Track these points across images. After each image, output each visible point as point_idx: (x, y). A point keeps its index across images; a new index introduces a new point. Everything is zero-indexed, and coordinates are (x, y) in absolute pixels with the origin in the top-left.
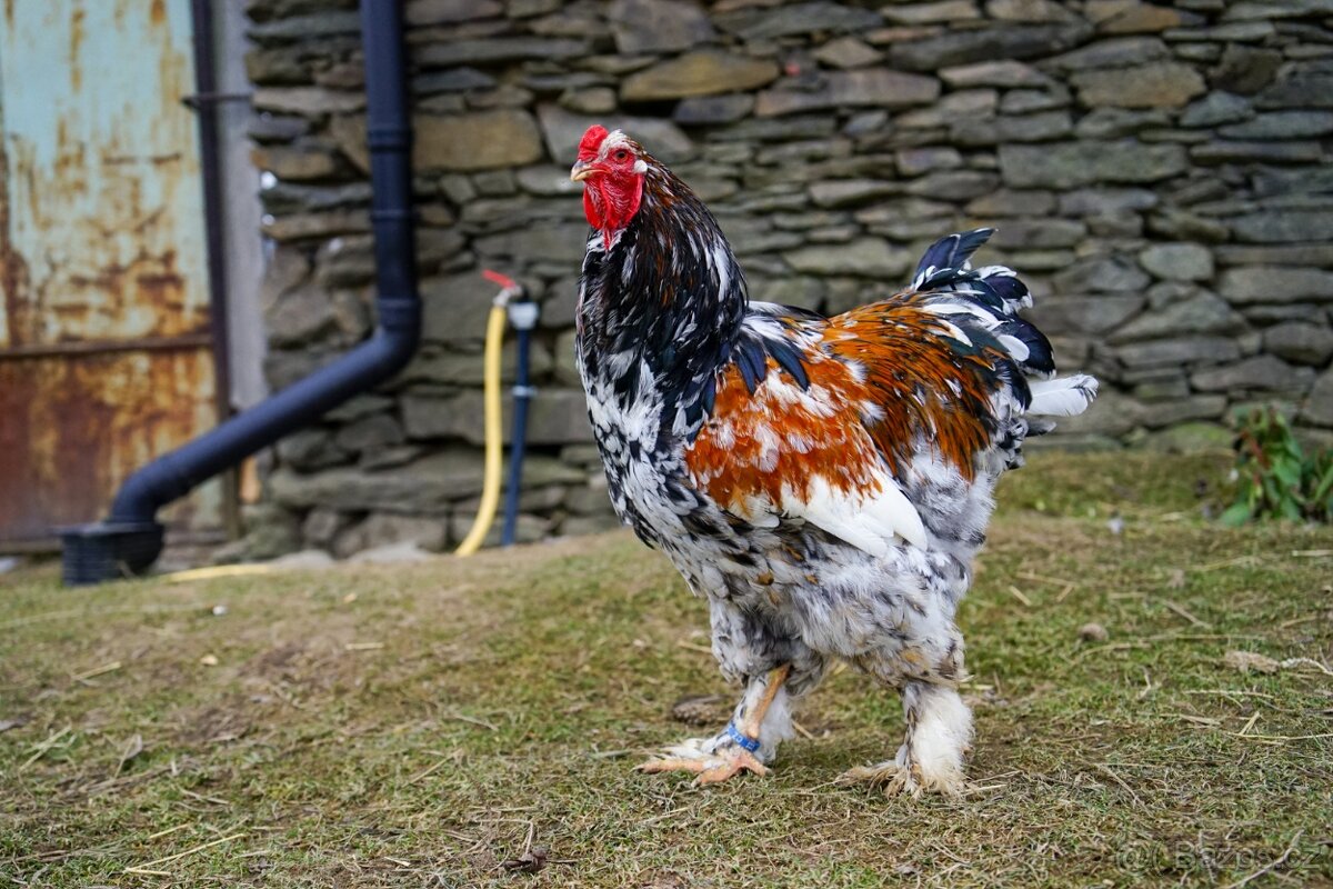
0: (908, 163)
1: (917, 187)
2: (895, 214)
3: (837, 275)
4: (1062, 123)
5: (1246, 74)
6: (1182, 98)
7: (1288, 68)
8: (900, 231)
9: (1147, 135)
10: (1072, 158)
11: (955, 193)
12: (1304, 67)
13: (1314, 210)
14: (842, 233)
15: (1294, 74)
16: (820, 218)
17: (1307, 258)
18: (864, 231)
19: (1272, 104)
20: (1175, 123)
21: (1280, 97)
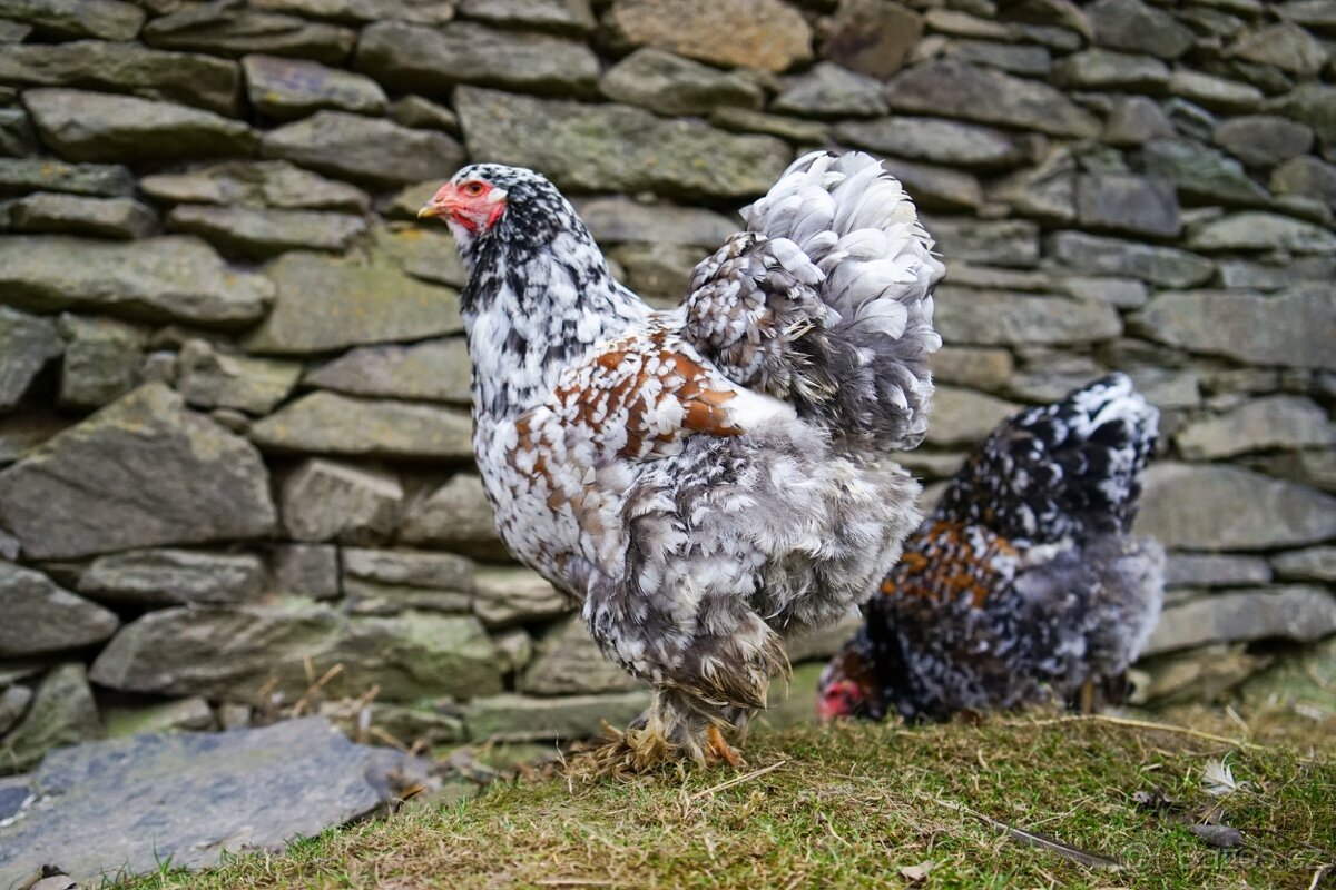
0: (272, 82)
1: (283, 136)
2: (238, 189)
3: (91, 308)
4: (584, 63)
5: (873, 40)
6: (782, 62)
7: (930, 46)
8: (248, 225)
9: (725, 113)
10: (599, 133)
11: (370, 163)
12: (952, 48)
13: (977, 288)
14: (111, 212)
15: (940, 55)
16: (53, 170)
17: (972, 371)
18: (162, 219)
19: (911, 102)
20: (769, 100)
21: (923, 92)
